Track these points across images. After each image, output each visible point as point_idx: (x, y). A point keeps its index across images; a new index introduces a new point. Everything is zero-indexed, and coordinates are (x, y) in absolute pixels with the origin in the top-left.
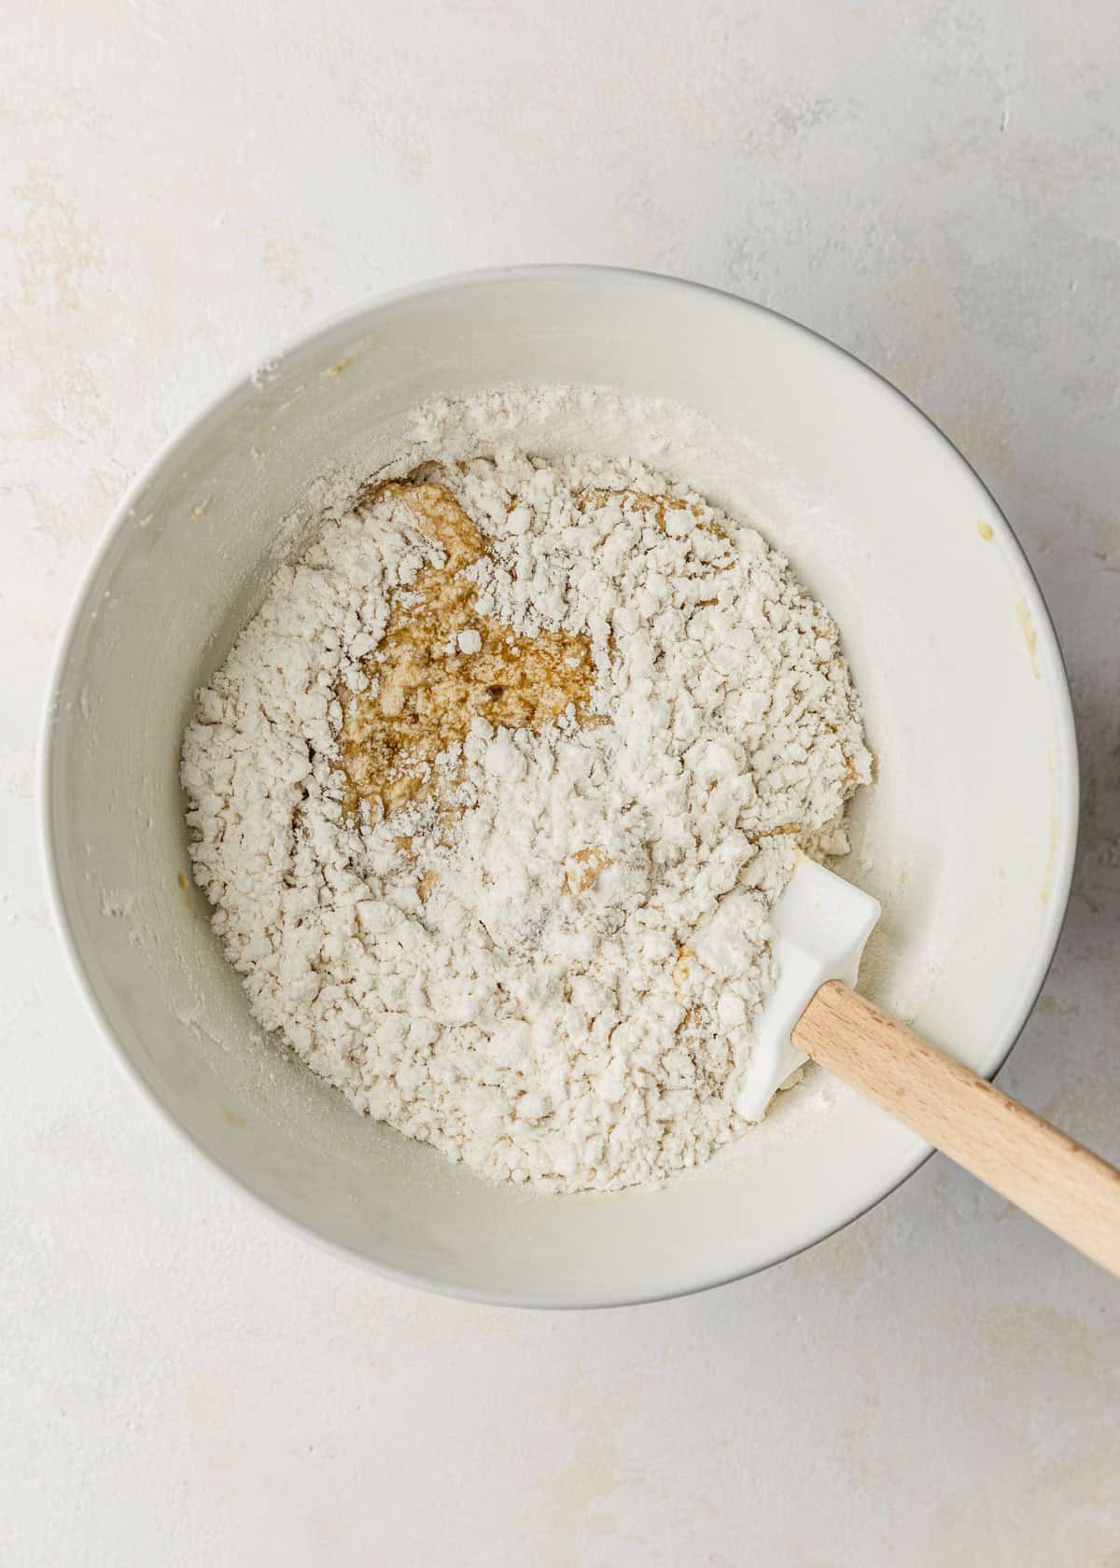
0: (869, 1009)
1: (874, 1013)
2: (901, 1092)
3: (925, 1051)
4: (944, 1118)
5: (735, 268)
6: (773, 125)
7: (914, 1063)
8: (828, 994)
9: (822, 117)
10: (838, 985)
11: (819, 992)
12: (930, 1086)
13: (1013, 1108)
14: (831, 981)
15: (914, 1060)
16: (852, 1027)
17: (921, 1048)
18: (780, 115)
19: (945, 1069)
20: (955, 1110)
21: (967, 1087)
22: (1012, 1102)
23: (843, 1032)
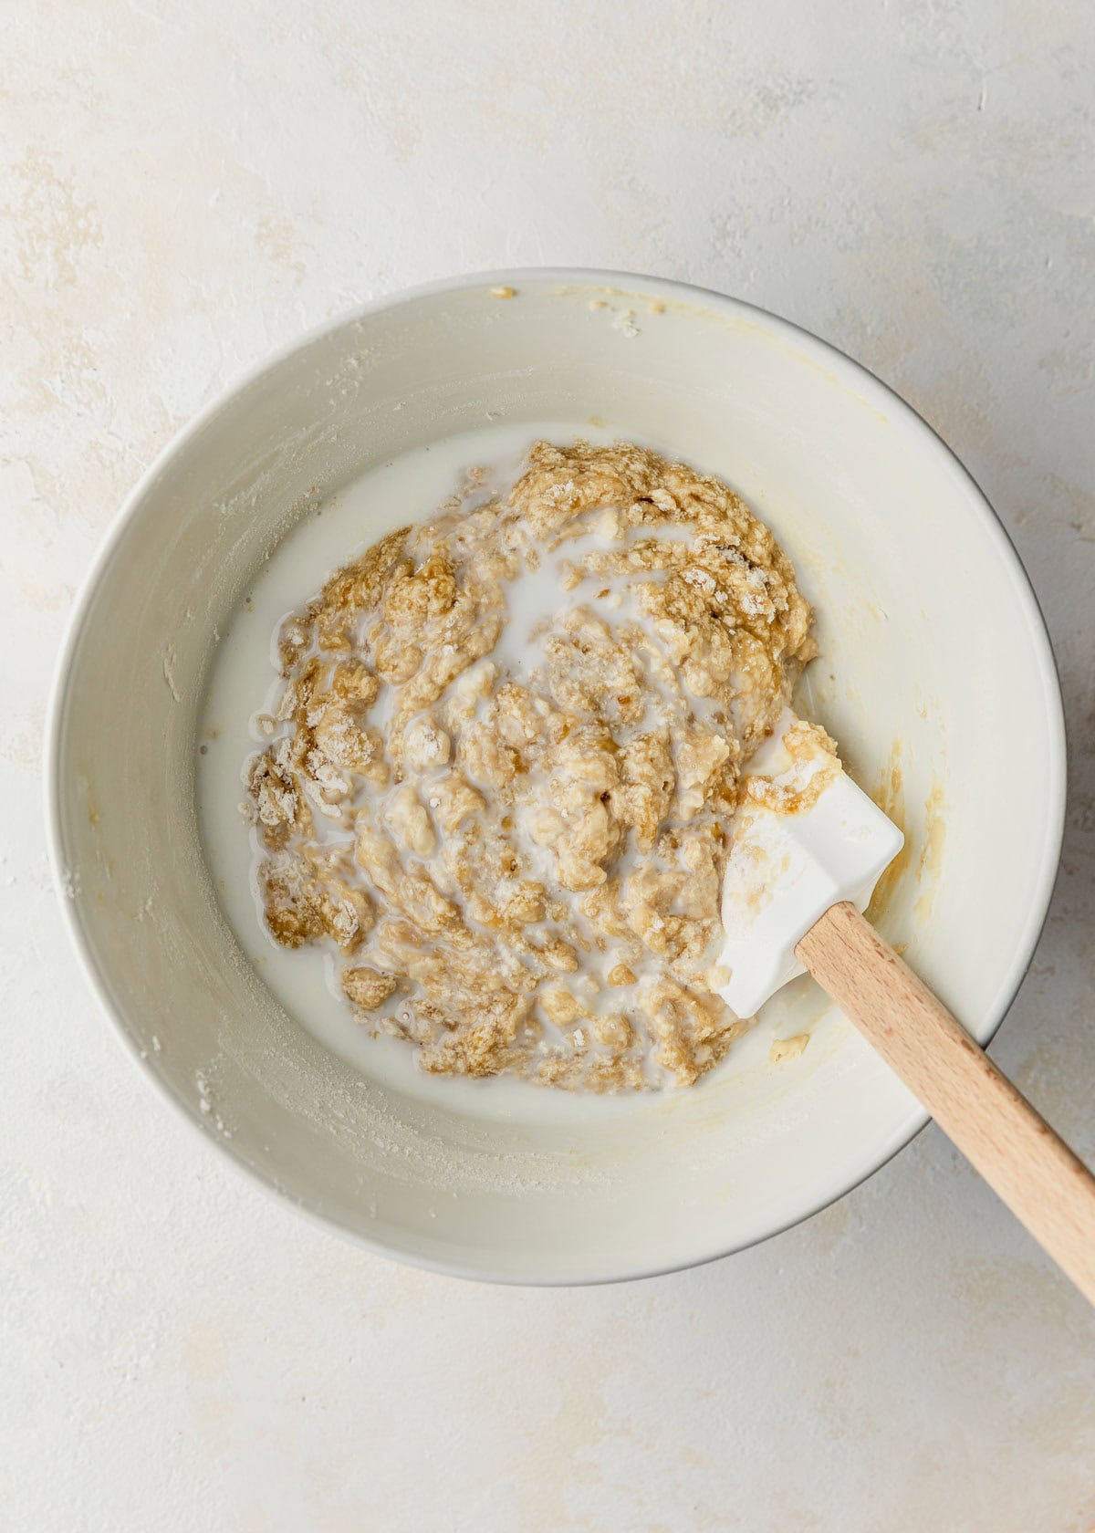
0: (874, 941)
1: (879, 945)
2: (889, 1032)
3: (920, 996)
4: (926, 1068)
5: (718, 245)
6: (756, 106)
7: (907, 1006)
8: (838, 915)
9: (804, 97)
10: (849, 908)
11: (830, 912)
12: (919, 1034)
13: (993, 1076)
14: (842, 902)
15: (907, 1002)
16: (855, 955)
17: (917, 993)
18: (762, 96)
19: (935, 1020)
20: (936, 1063)
21: (953, 1043)
22: (993, 1068)
23: (846, 959)
